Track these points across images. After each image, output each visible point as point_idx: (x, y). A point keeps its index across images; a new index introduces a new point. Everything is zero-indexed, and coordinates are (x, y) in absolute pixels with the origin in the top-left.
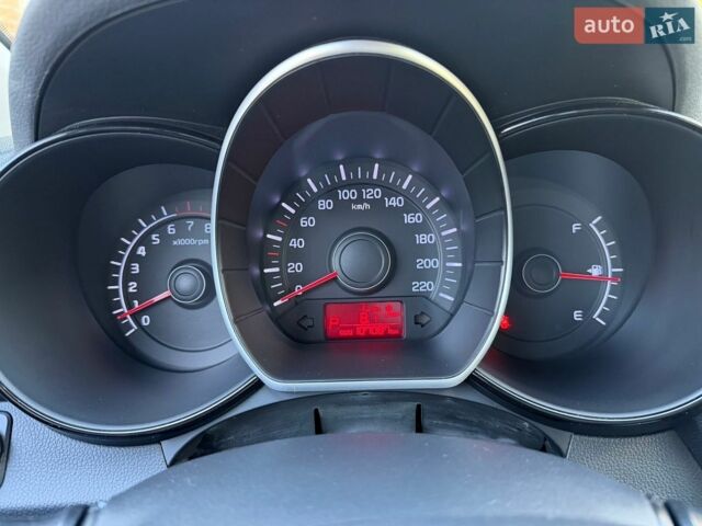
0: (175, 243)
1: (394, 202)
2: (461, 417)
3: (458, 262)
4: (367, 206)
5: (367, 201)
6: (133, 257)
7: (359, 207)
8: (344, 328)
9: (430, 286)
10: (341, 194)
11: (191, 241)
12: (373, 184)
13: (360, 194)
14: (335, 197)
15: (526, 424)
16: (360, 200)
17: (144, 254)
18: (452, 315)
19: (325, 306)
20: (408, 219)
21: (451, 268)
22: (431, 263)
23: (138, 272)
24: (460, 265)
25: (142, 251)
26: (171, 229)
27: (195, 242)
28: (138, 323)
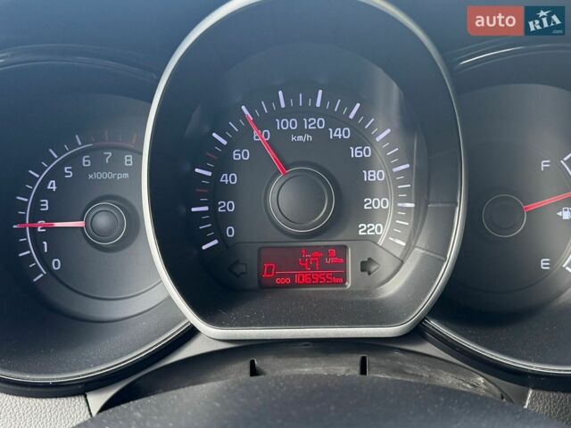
0: (91, 177)
1: (339, 133)
2: (410, 372)
3: (411, 202)
4: (309, 137)
5: (309, 132)
6: (43, 192)
7: (300, 138)
8: (281, 276)
9: (379, 229)
10: (280, 124)
11: (109, 175)
12: (316, 113)
13: (301, 124)
14: (273, 127)
15: (481, 379)
16: (301, 131)
17: (54, 188)
18: (402, 262)
19: (259, 250)
20: (355, 152)
21: (403, 209)
22: (380, 203)
23: (47, 209)
24: (412, 205)
25: (52, 185)
26: (86, 162)
27: (113, 176)
28: (48, 267)
